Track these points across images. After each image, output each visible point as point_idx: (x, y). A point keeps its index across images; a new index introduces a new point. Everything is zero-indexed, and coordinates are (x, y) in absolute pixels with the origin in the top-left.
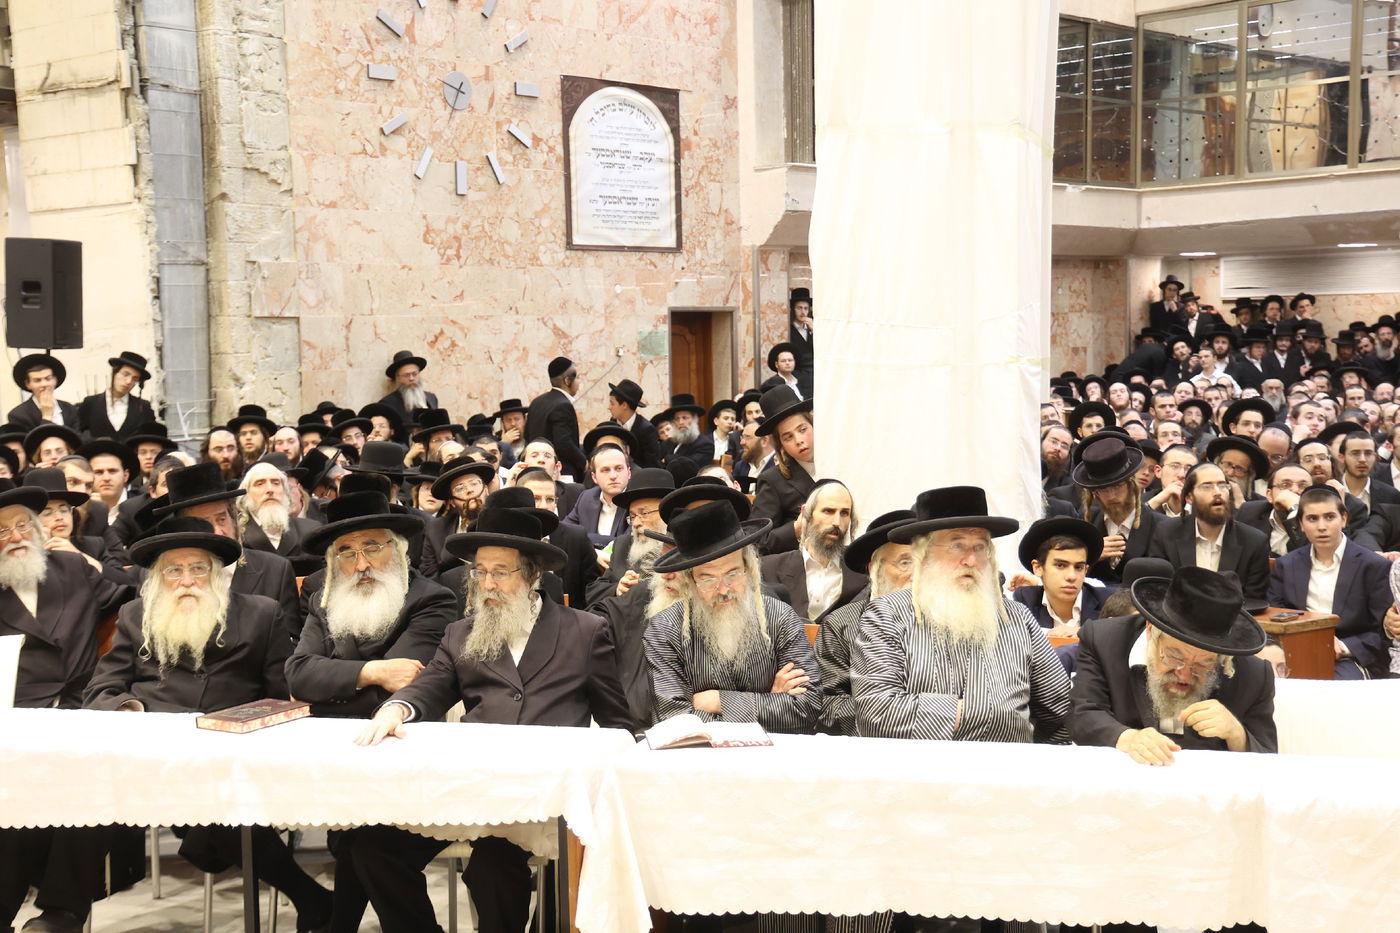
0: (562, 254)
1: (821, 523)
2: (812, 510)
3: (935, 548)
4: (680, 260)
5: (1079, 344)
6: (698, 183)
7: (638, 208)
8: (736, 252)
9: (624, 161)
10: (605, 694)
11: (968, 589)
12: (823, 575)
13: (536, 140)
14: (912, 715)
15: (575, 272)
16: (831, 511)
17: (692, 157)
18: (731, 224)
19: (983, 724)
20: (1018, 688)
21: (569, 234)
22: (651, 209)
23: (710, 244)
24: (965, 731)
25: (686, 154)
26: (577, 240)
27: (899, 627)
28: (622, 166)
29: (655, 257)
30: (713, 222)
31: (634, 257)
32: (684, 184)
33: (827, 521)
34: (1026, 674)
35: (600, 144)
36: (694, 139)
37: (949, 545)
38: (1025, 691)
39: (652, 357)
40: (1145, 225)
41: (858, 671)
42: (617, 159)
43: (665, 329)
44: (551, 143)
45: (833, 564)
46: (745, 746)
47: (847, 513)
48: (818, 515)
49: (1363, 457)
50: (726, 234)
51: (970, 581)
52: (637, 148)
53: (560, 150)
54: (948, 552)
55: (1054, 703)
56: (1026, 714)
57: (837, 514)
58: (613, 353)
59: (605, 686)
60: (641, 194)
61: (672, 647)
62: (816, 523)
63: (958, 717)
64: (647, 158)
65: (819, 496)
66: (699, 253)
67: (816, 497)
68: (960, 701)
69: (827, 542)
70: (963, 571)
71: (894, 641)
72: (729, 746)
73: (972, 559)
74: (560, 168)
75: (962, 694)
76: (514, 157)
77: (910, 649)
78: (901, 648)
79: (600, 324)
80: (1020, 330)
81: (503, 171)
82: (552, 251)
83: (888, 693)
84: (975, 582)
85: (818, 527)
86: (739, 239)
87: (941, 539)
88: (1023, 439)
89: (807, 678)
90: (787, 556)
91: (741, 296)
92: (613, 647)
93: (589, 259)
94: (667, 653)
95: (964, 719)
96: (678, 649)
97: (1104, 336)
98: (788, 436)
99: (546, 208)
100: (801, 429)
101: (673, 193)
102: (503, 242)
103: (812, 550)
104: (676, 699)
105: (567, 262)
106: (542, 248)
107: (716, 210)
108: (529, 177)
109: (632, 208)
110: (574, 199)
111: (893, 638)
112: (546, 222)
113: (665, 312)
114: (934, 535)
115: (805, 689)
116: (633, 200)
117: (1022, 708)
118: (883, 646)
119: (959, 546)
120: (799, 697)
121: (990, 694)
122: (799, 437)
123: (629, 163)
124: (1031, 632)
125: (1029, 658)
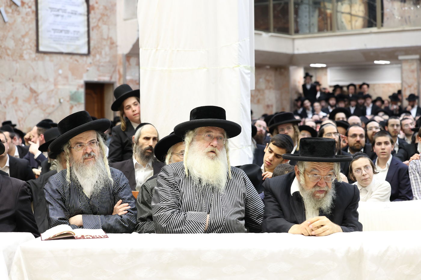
0: (34, 55)
1: (143, 145)
2: (138, 138)
3: (197, 136)
4: (89, 60)
5: (270, 103)
6: (97, 25)
7: (70, 35)
8: (115, 56)
9: (64, 14)
10: (24, 220)
11: (213, 158)
12: (144, 171)
13: (23, 3)
14: (183, 222)
15: (40, 63)
16: (147, 138)
17: (95, 13)
18: (113, 44)
19: (220, 226)
20: (238, 209)
21: (37, 46)
22: (76, 35)
23: (103, 53)
24: (211, 229)
25: (92, 12)
26: (41, 49)
27: (177, 179)
28: (62, 16)
29: (78, 57)
30: (104, 43)
31: (68, 58)
32: (92, 25)
33: (146, 143)
34: (243, 202)
35: (52, 5)
36: (96, 5)
37: (205, 135)
38: (242, 211)
39: (76, 103)
40: (296, 52)
41: (156, 202)
42: (60, 13)
43: (82, 91)
44: (30, 4)
45: (148, 165)
46: (93, 238)
47: (156, 139)
48: (141, 141)
49: (395, 127)
50: (111, 48)
51: (214, 154)
52: (70, 8)
53: (34, 8)
54: (203, 139)
55: (257, 218)
56: (243, 222)
57: (151, 140)
58: (58, 101)
59: (25, 216)
60: (71, 29)
61: (59, 192)
62: (140, 144)
63: (207, 223)
64: (74, 13)
65: (141, 131)
66: (98, 57)
67: (140, 132)
68: (208, 215)
69: (147, 154)
70: (210, 149)
71: (174, 186)
72: (84, 238)
73: (215, 143)
74: (33, 16)
75: (209, 211)
76: (13, 10)
77: (182, 190)
78: (178, 190)
79: (52, 87)
80: (240, 51)
81: (7, 16)
82: (29, 53)
83: (171, 211)
84: (216, 155)
85: (141, 146)
86: (116, 51)
87: (201, 131)
88: (242, 104)
89: (129, 207)
90: (125, 163)
91: (118, 76)
92: (30, 197)
93: (47, 58)
94: (56, 196)
95: (210, 224)
96: (62, 193)
97: (280, 100)
98: (128, 107)
99: (27, 34)
100: (135, 104)
101: (86, 29)
102: (6, 49)
103: (138, 158)
104: (60, 219)
105: (37, 59)
106: (25, 52)
107: (106, 37)
108: (19, 19)
109: (67, 35)
110: (40, 30)
111: (174, 184)
112: (27, 40)
113: (82, 82)
114: (197, 130)
115: (127, 212)
116: (67, 32)
117: (241, 219)
118: (168, 189)
119: (209, 136)
120: (123, 216)
121: (224, 211)
122: (134, 108)
123: (66, 15)
124: (245, 182)
125: (244, 194)
